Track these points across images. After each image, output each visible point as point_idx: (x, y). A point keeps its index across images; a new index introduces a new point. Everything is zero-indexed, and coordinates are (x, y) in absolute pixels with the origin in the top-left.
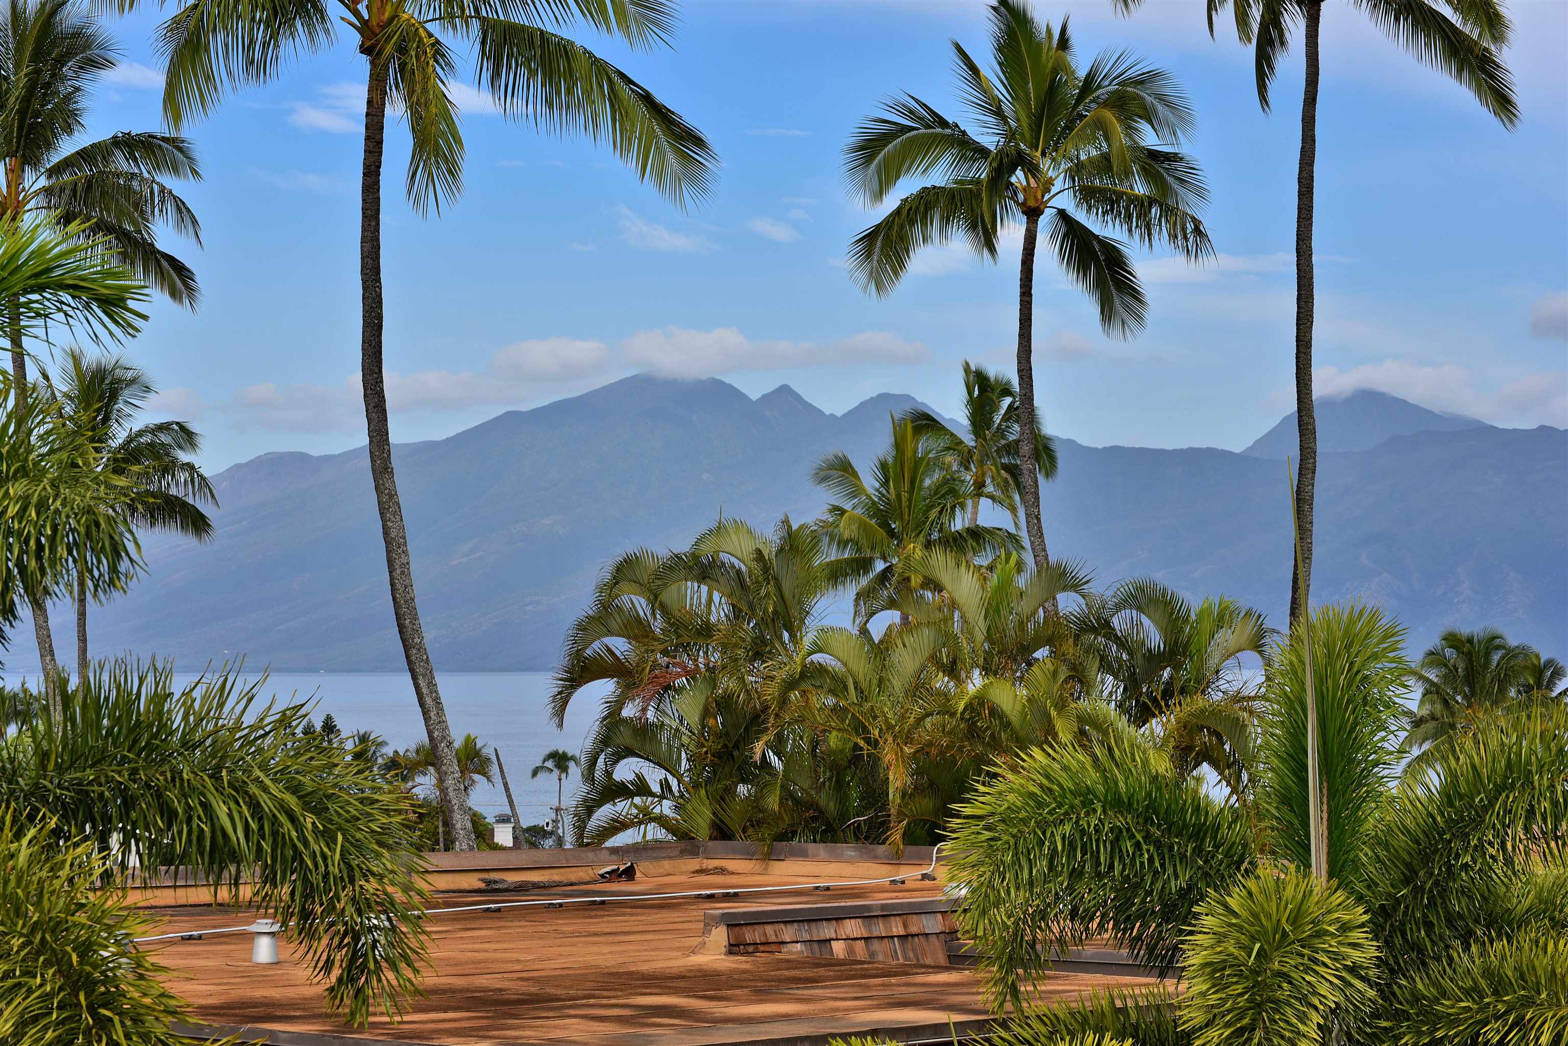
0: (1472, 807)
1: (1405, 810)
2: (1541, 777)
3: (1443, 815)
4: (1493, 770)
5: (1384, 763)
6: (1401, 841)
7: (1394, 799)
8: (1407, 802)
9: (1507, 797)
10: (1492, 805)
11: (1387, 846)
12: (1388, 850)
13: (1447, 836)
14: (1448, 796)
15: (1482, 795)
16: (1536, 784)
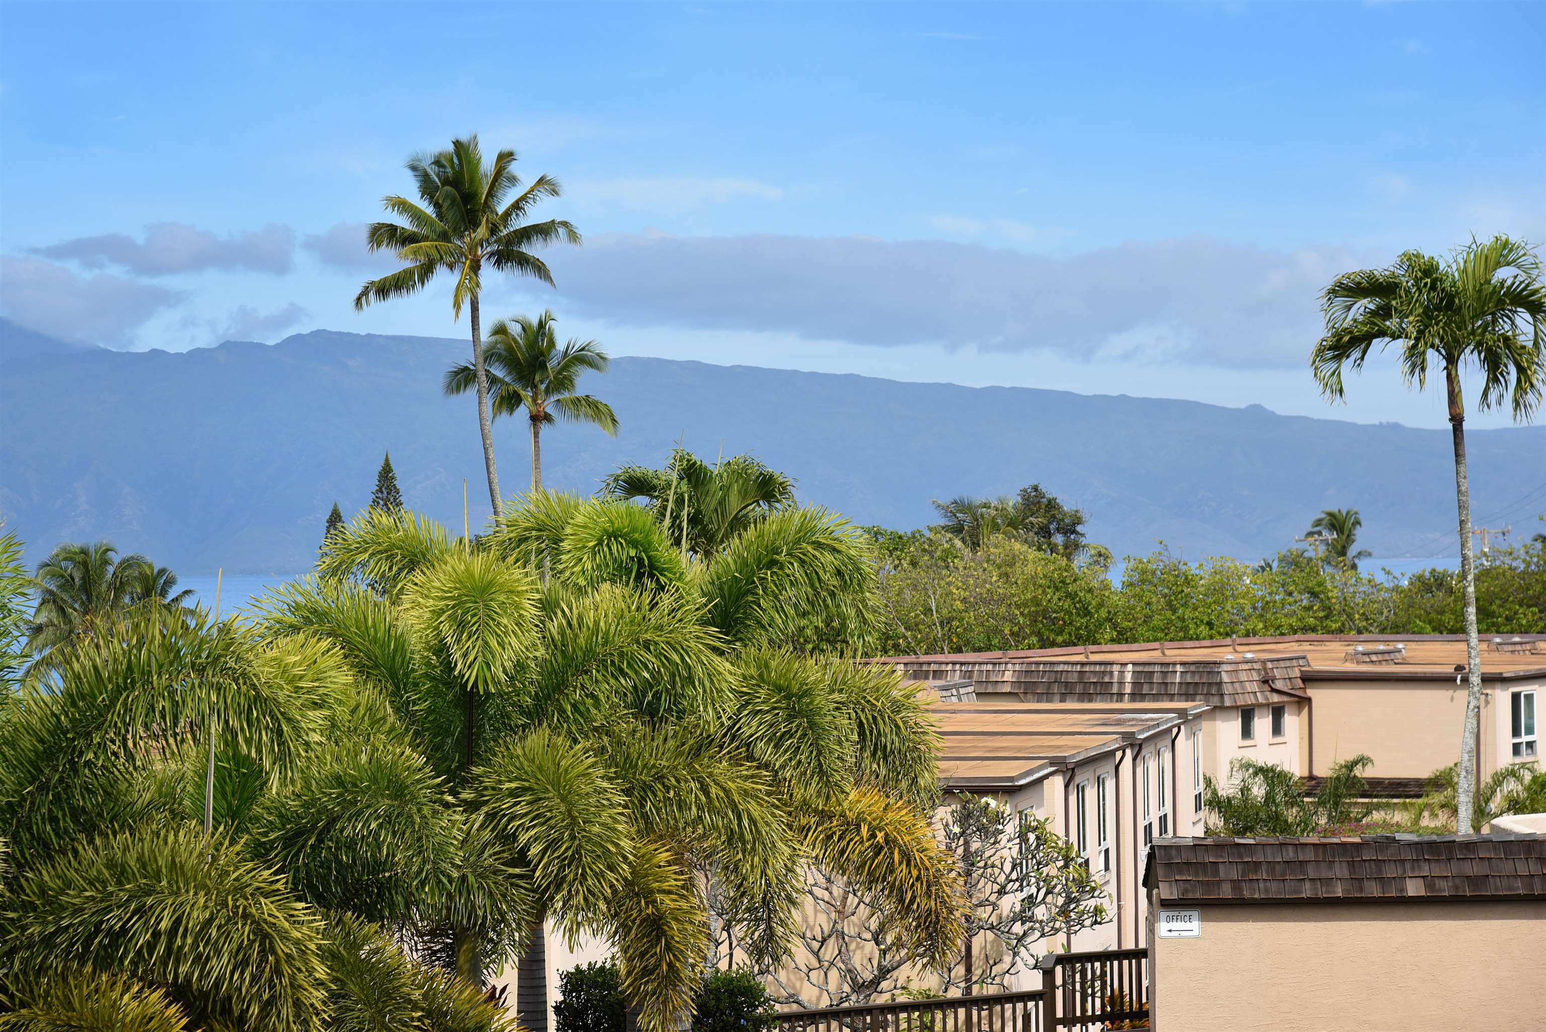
0: (94, 706)
1: (31, 711)
2: (160, 676)
3: (67, 716)
4: (116, 671)
5: (9, 667)
6: (27, 742)
7: (20, 701)
8: (32, 703)
9: (128, 696)
10: (113, 703)
11: (12, 745)
12: (14, 750)
13: (70, 736)
14: (71, 696)
15: (105, 695)
16: (155, 683)
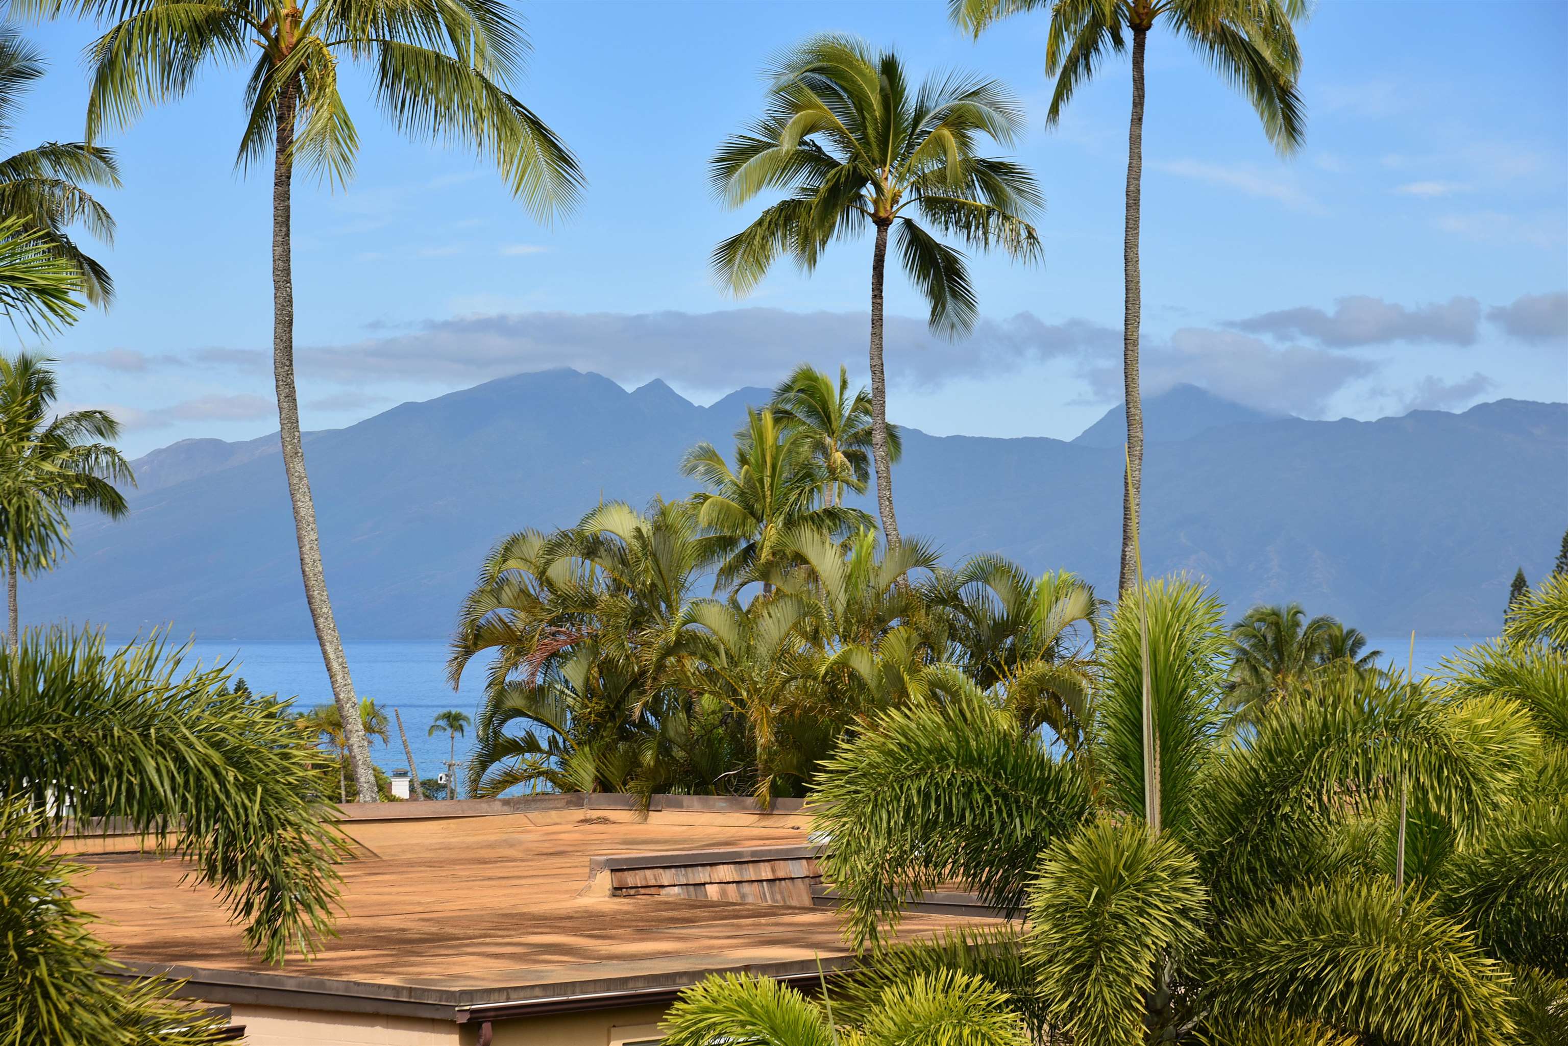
0: (1290, 761)
1: (1230, 765)
2: (1354, 733)
3: (1265, 770)
4: (1312, 728)
5: (1210, 723)
6: (1227, 795)
7: (1221, 756)
8: (1232, 757)
9: (1323, 752)
10: (1309, 759)
11: (1214, 797)
12: (1215, 802)
13: (1267, 790)
14: (1269, 751)
15: (1301, 751)
16: (1349, 740)
